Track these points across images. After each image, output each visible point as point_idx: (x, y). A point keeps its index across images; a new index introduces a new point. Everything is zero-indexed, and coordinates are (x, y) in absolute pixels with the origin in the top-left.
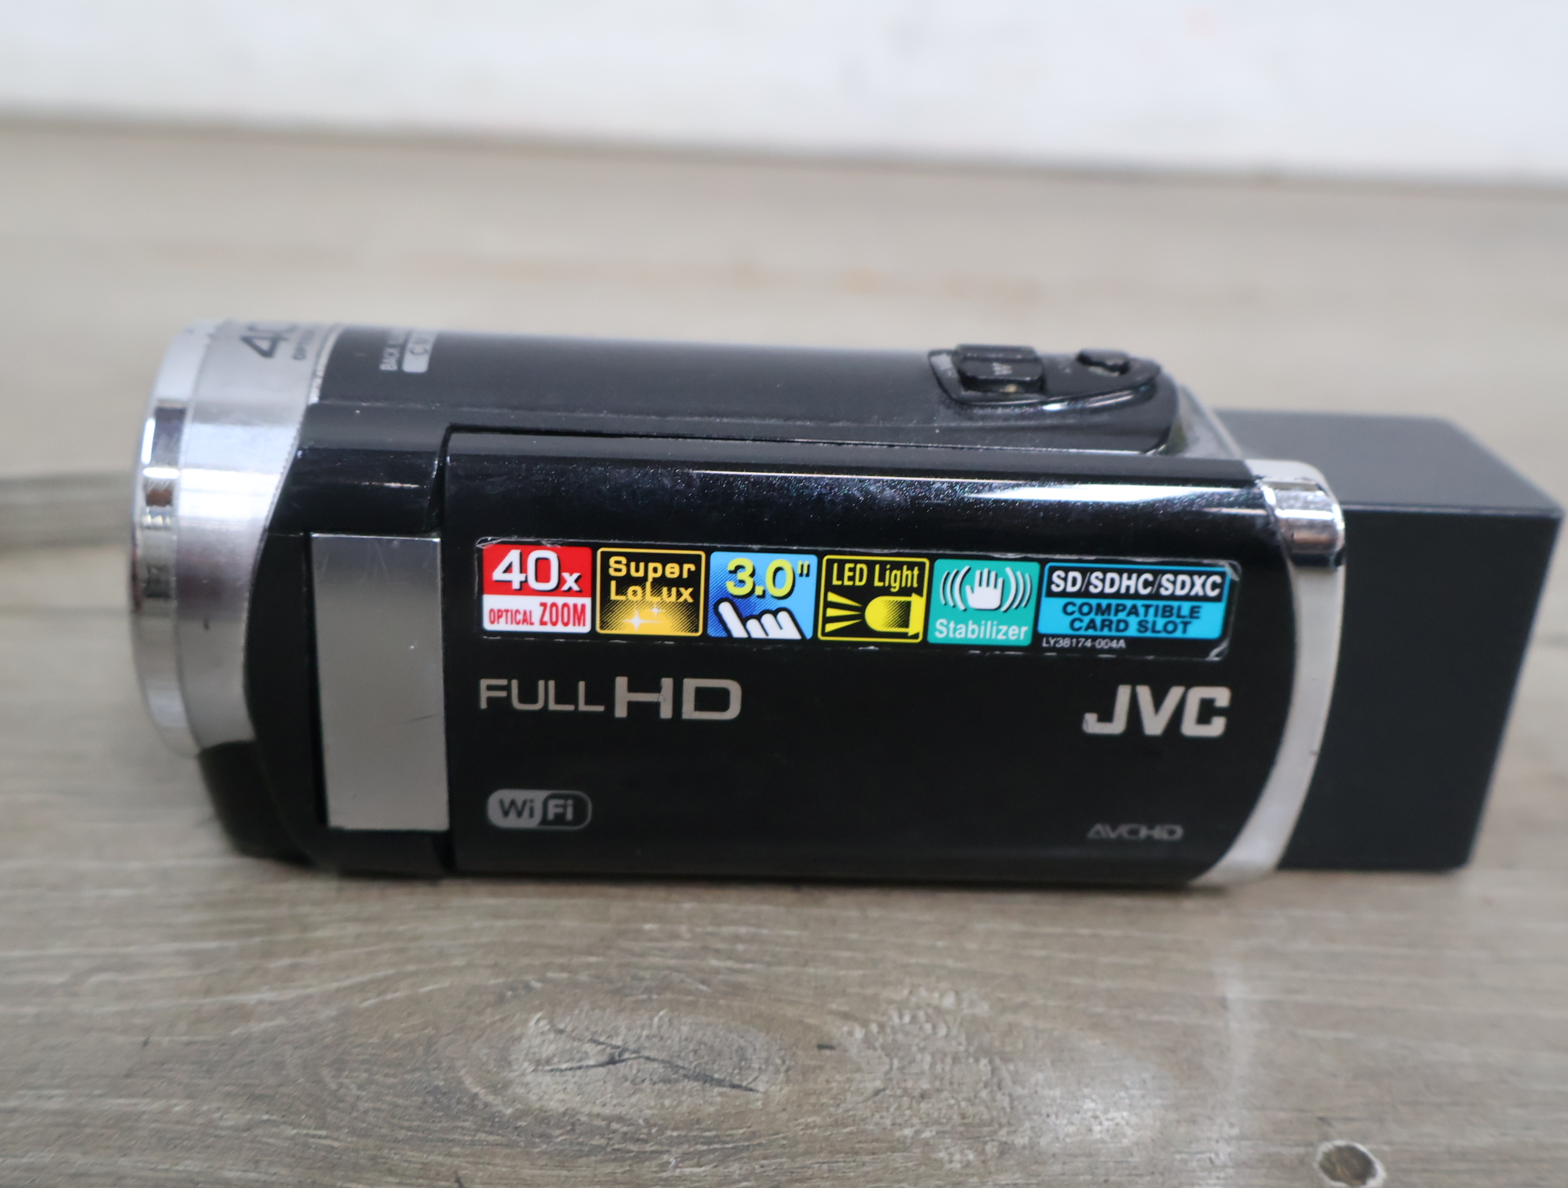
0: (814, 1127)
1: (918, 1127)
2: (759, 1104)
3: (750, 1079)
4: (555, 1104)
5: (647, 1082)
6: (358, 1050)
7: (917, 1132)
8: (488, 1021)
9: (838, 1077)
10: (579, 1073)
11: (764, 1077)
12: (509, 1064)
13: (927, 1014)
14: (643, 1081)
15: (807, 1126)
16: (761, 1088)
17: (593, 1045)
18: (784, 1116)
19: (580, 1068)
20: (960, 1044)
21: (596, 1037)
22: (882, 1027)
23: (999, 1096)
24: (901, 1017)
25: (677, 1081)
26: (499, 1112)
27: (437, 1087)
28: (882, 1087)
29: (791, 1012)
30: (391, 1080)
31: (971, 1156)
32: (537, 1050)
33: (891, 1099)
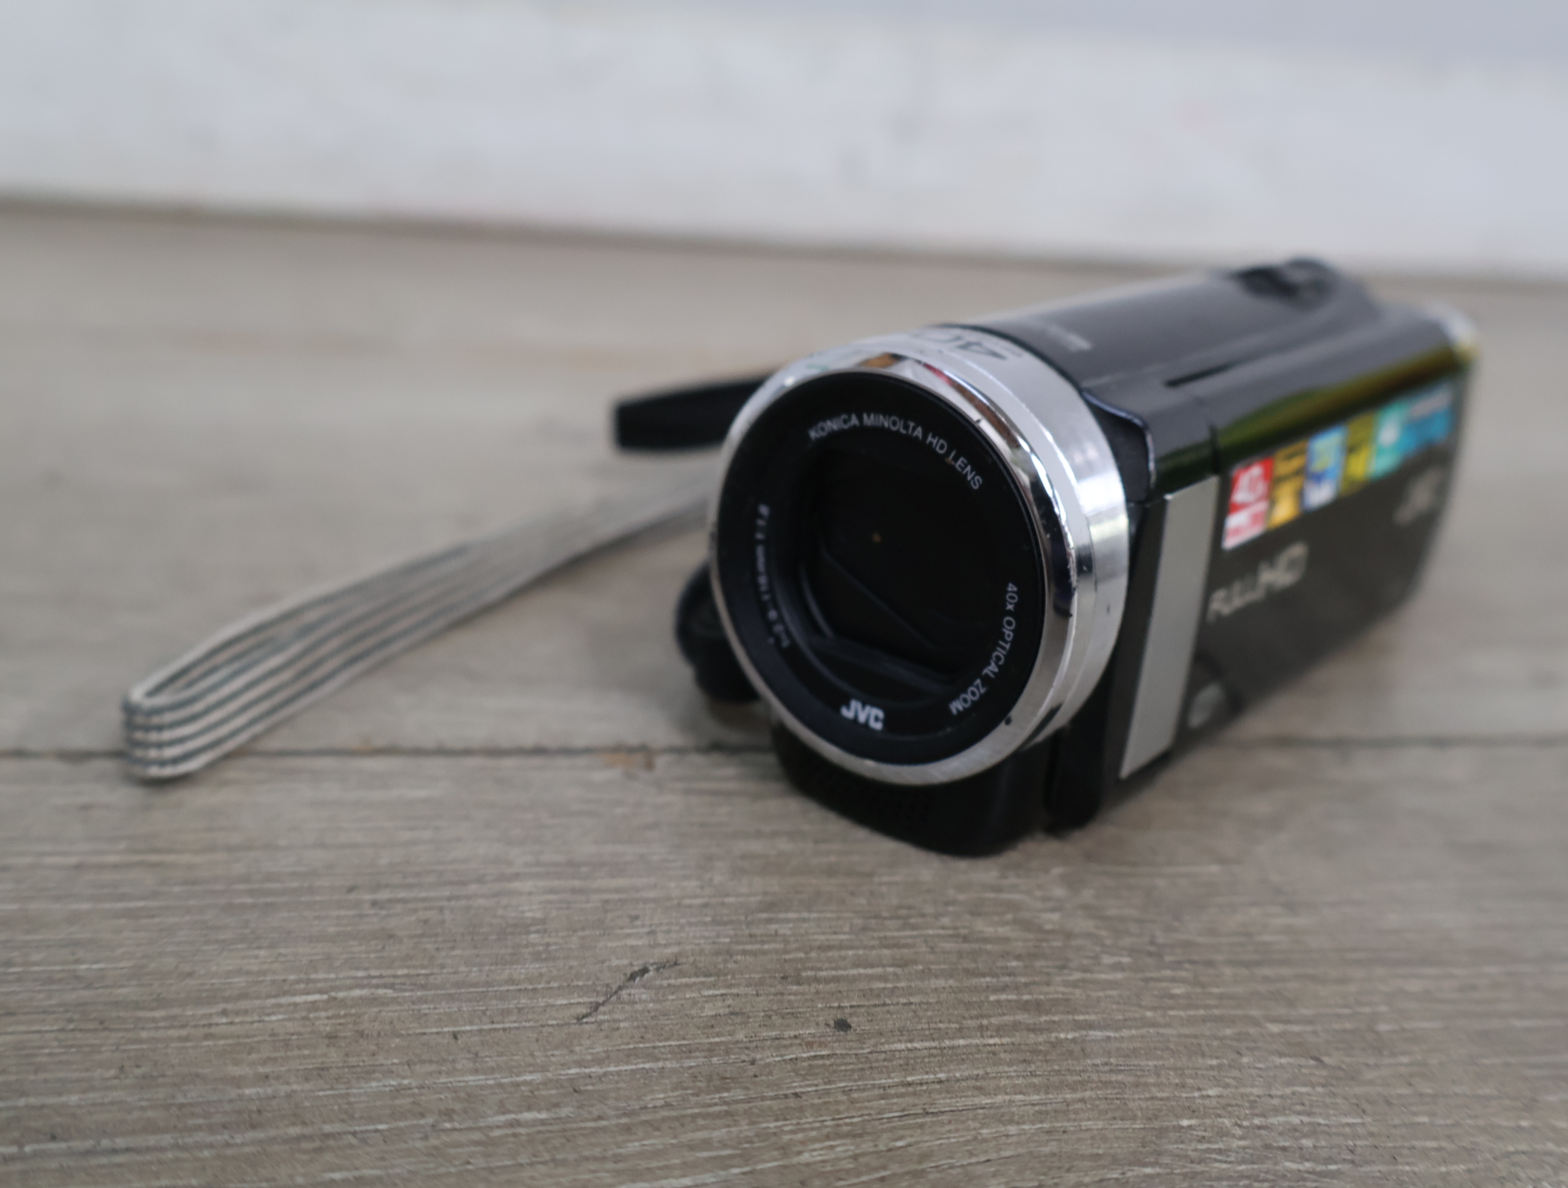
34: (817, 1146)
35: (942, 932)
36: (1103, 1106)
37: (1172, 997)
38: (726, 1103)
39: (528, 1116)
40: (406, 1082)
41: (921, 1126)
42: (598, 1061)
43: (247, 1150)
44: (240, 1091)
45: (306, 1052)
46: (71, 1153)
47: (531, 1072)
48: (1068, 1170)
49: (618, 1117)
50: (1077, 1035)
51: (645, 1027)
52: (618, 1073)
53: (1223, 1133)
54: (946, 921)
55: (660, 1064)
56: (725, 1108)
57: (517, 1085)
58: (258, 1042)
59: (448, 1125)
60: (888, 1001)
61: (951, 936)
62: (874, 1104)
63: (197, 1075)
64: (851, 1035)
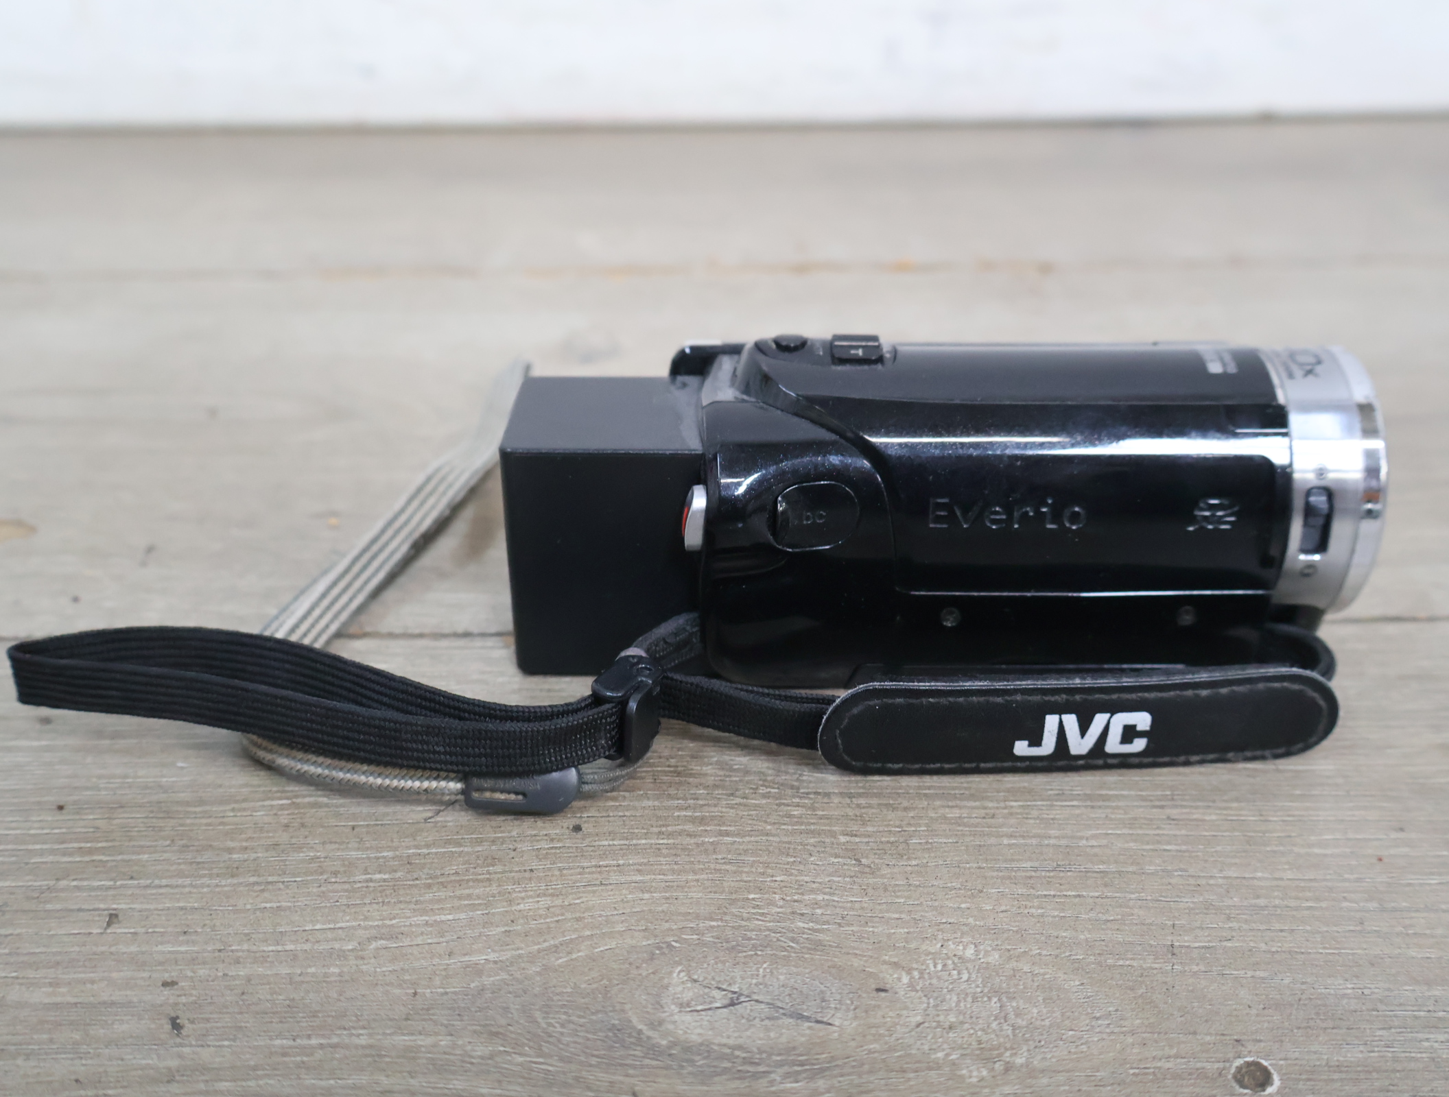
0: (874, 1052)
1: (948, 1051)
2: (836, 1034)
3: (830, 1016)
4: (695, 1038)
5: (757, 1020)
6: (558, 997)
7: (947, 1055)
8: (644, 973)
9: (891, 1014)
10: (710, 1013)
11: (839, 1015)
12: (662, 1007)
13: (953, 963)
14: (755, 1018)
15: (870, 1052)
16: (837, 1023)
17: (717, 991)
18: (853, 1044)
19: (710, 1009)
20: (977, 986)
21: (720, 986)
22: (921, 973)
23: (1005, 1027)
24: (935, 967)
25: (777, 1018)
26: (658, 1043)
27: (613, 1025)
28: (922, 1021)
29: (856, 963)
30: (582, 1020)
31: (984, 1073)
32: (679, 996)
33: (928, 1030)
34: (531, 900)
35: (667, 769)
36: (708, 883)
37: (790, 816)
38: (490, 874)
39: (378, 876)
40: (319, 854)
41: (594, 892)
42: (428, 846)
43: (226, 889)
44: (230, 856)
45: (271, 835)
46: (139, 887)
47: (388, 851)
48: (667, 921)
49: (426, 879)
50: (716, 839)
51: (462, 826)
52: (436, 853)
53: (771, 903)
54: (673, 762)
55: (461, 849)
56: (488, 876)
57: (378, 858)
58: (247, 828)
59: (333, 880)
60: (611, 814)
61: (671, 772)
62: (573, 877)
63: (210, 846)
64: (579, 835)
